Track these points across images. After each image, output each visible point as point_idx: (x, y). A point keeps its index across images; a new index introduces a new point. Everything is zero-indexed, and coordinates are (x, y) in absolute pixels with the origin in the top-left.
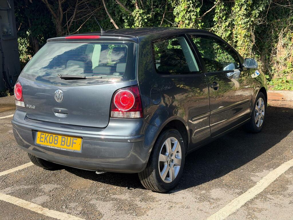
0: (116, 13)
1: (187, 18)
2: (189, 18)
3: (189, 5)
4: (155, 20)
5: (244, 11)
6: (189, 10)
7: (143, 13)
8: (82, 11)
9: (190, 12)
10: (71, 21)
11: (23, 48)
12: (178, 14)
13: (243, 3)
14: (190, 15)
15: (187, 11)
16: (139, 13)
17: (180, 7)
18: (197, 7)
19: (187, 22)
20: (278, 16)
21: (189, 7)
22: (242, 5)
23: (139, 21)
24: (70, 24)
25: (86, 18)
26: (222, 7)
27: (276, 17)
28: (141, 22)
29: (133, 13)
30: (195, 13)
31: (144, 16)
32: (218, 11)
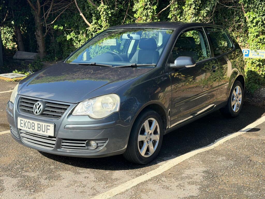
0: (86, 8)
1: (144, 14)
2: (146, 15)
3: (146, 2)
4: (120, 15)
5: (193, 10)
6: (146, 8)
7: (108, 9)
8: (58, 5)
9: (147, 9)
10: (48, 13)
11: (9, 36)
12: (137, 10)
13: (193, 3)
14: (147, 12)
15: (144, 8)
16: (103, 8)
17: (139, 4)
18: (154, 5)
19: (144, 18)
20: (226, 16)
21: (146, 5)
22: (191, 4)
23: (104, 15)
24: (47, 16)
25: (61, 11)
26: (176, 6)
27: (224, 17)
28: (106, 16)
29: (98, 8)
30: (151, 10)
31: (108, 11)
32: (172, 9)
